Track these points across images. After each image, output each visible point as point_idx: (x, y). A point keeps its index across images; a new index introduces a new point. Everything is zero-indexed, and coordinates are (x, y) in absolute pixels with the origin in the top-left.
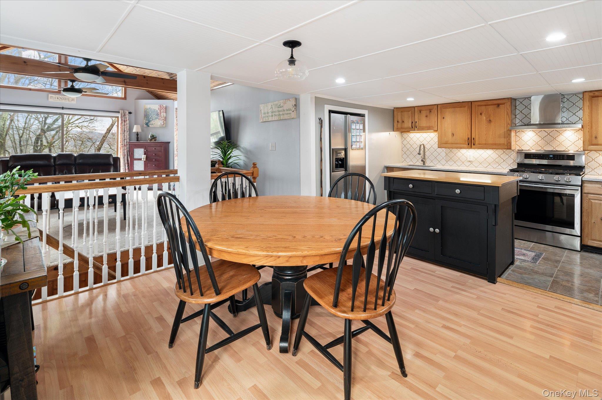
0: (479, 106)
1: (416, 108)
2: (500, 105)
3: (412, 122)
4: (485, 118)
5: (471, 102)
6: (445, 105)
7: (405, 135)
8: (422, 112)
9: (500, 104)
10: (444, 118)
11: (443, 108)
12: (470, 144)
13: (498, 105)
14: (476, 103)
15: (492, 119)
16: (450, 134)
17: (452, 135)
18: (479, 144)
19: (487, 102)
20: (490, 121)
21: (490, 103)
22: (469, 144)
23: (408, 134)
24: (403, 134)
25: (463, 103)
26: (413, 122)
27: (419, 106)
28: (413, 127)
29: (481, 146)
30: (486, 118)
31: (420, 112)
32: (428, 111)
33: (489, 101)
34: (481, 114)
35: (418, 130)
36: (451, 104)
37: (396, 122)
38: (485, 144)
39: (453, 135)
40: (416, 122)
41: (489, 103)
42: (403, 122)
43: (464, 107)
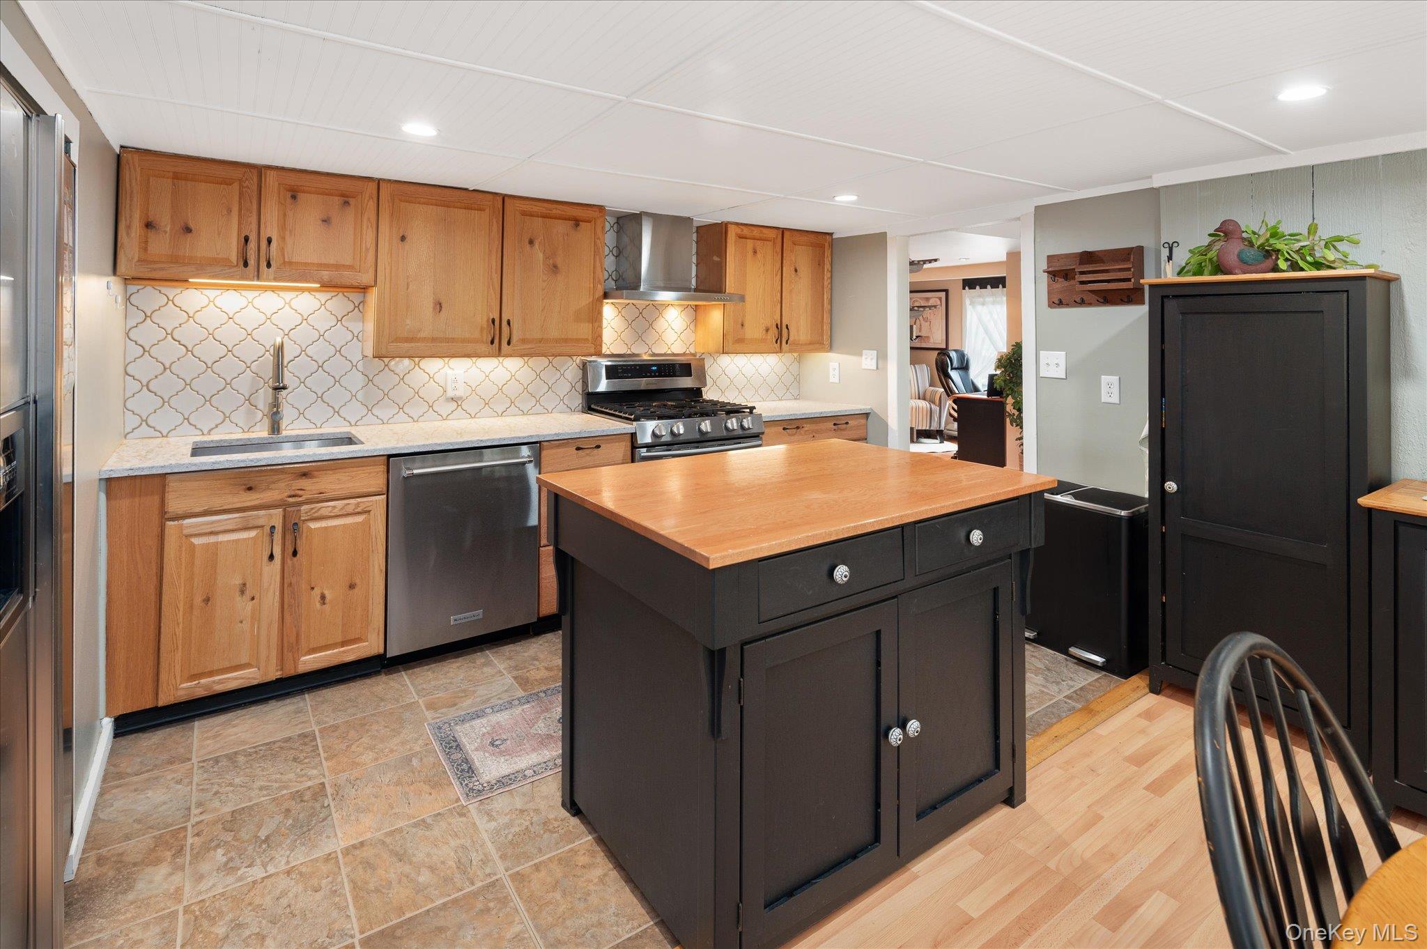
0: (524, 213)
1: (271, 175)
2: (581, 223)
3: (247, 239)
4: (541, 255)
5: (504, 197)
6: (413, 188)
7: (149, 296)
8: (301, 196)
9: (582, 221)
10: (403, 238)
11: (401, 200)
12: (496, 341)
13: (577, 222)
14: (517, 203)
15: (559, 261)
16: (428, 305)
17: (434, 309)
18: (523, 341)
19: (550, 206)
20: (555, 266)
21: (556, 211)
22: (492, 342)
23: (172, 291)
24: (132, 288)
25: (475, 194)
26: (253, 238)
27: (283, 169)
28: (252, 262)
29: (529, 346)
30: (546, 258)
31: (294, 197)
32: (337, 198)
33: (555, 206)
34: (531, 242)
35: (275, 279)
36: (433, 190)
37: (137, 225)
38: (540, 341)
39: (439, 306)
40: (269, 241)
41: (554, 211)
42: (188, 230)
43: (481, 210)
